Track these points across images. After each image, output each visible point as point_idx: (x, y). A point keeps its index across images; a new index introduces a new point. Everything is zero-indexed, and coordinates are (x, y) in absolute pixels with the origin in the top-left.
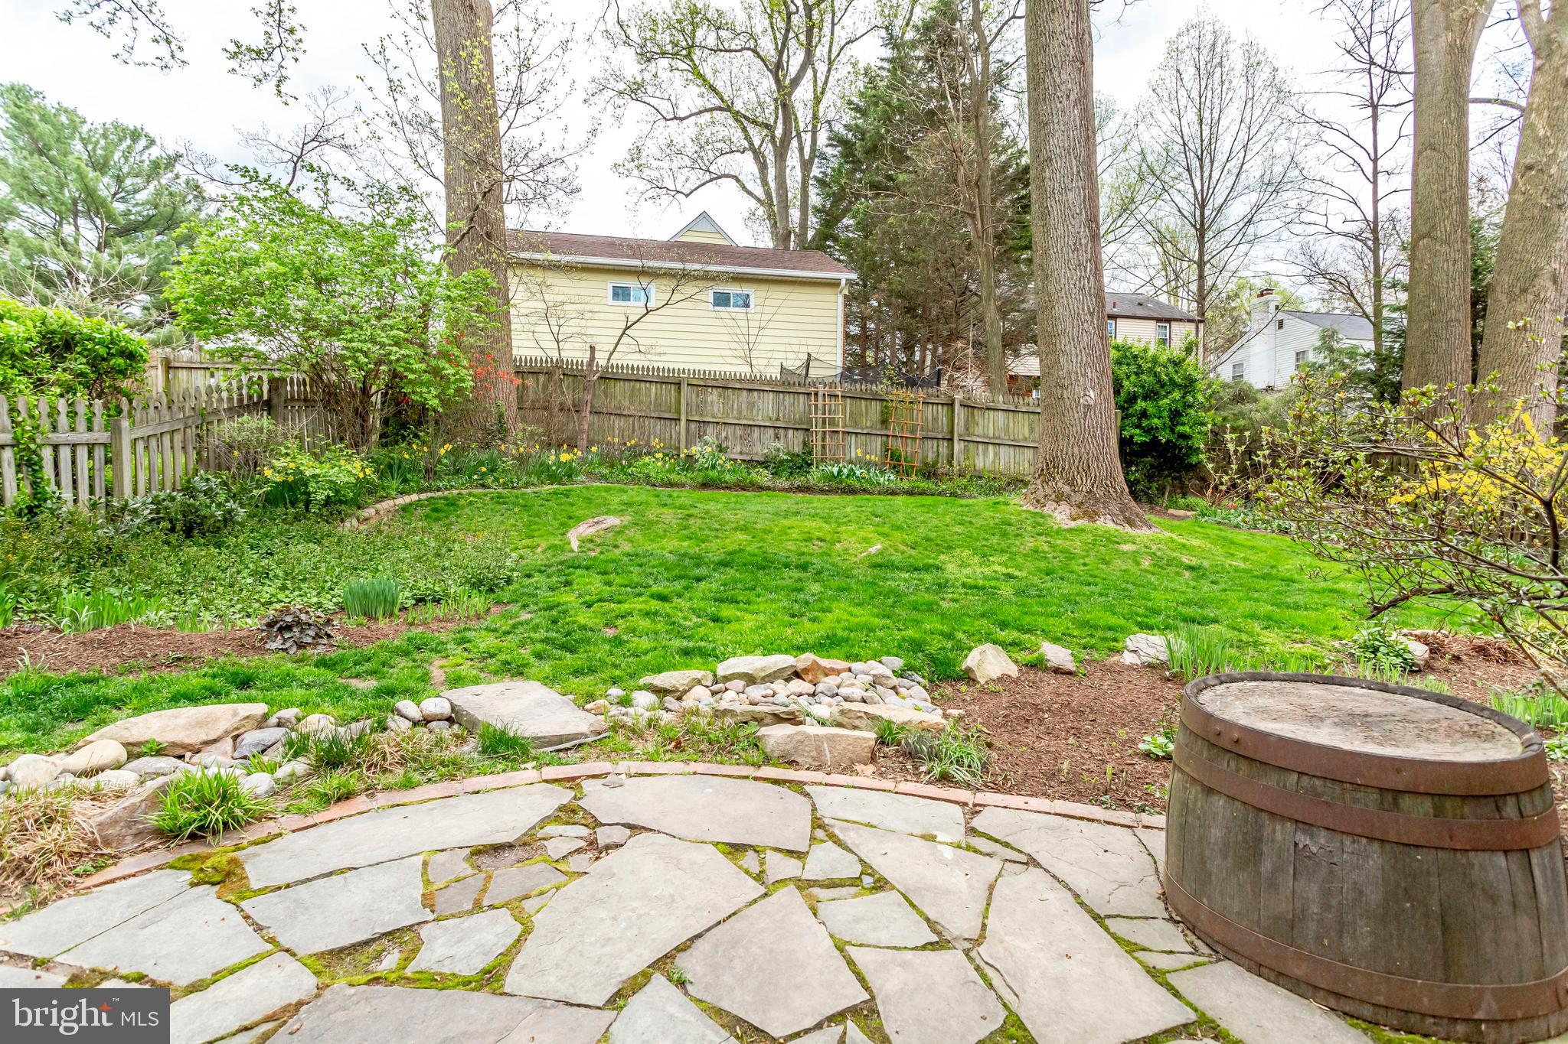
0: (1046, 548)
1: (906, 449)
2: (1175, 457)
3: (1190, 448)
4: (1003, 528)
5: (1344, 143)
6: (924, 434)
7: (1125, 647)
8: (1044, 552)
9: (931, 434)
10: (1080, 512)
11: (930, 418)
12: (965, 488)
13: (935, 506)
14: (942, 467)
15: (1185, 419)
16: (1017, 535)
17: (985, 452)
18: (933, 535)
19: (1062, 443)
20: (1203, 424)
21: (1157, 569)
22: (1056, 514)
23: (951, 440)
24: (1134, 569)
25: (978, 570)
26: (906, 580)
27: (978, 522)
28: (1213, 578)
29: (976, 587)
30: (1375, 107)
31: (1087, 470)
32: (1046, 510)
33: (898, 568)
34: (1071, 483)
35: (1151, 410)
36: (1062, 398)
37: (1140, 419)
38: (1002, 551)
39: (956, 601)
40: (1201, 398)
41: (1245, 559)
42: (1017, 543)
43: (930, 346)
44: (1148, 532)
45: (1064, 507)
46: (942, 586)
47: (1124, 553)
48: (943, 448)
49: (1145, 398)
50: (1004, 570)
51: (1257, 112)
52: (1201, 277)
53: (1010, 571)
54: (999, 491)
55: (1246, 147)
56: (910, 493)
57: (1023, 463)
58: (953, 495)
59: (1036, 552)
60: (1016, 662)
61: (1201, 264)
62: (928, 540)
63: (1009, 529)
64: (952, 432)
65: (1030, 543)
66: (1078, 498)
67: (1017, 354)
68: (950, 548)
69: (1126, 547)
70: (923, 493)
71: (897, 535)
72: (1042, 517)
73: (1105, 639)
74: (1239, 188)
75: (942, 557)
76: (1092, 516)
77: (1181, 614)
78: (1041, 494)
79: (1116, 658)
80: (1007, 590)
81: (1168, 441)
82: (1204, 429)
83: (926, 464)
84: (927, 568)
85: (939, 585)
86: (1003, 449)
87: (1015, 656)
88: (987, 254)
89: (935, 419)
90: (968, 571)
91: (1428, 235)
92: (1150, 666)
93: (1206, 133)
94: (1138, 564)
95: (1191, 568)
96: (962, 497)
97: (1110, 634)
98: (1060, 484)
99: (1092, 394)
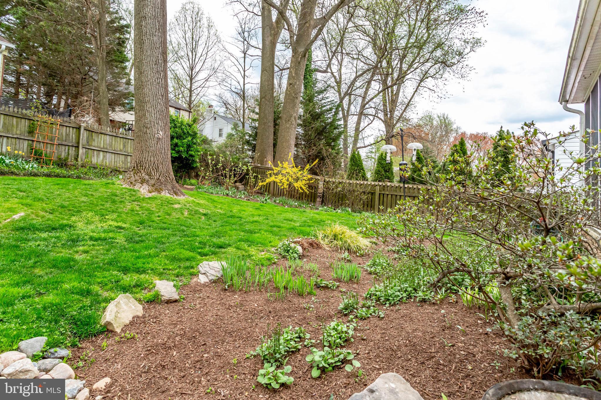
0: (138, 208)
1: (46, 150)
2: (187, 164)
3: (193, 161)
4: (113, 198)
5: (236, 63)
6: (60, 142)
7: (199, 272)
8: (137, 211)
9: (64, 143)
10: (153, 189)
11: (64, 134)
12: (86, 174)
13: (67, 184)
14: (71, 161)
15: (192, 149)
16: (121, 202)
17: (98, 156)
18: (66, 204)
19: (146, 155)
20: (198, 151)
21: (190, 216)
22: (141, 190)
23: (78, 147)
24: (182, 217)
25: (99, 225)
26: (45, 239)
27: (97, 194)
28: (214, 218)
29: (100, 239)
30: (245, 54)
31: (157, 169)
32: (136, 188)
33: (38, 230)
34: (149, 175)
35: (180, 144)
36: (146, 133)
37: (174, 147)
38: (113, 212)
39: (86, 252)
40: (198, 141)
41: (221, 208)
42: (122, 206)
43: (64, 97)
44: (184, 198)
45: (145, 186)
46: (74, 241)
47: (176, 209)
48: (72, 151)
49: (177, 138)
50: (116, 224)
51: (211, 43)
52: (191, 96)
53: (120, 224)
54: (106, 176)
55: (207, 53)
56: (48, 175)
57: (119, 162)
58: (78, 177)
59: (133, 211)
60: (140, 301)
61: (191, 91)
62: (63, 207)
63: (116, 198)
64: (78, 143)
65: (129, 206)
66: (152, 182)
67: (113, 110)
68: (79, 211)
69: (176, 206)
70: (58, 176)
71: (38, 204)
72: (134, 191)
73: (187, 268)
74: (204, 67)
75: (73, 218)
76: (159, 191)
77: (214, 244)
78: (133, 179)
79: (195, 280)
80: (120, 239)
81: (186, 157)
82: (199, 153)
83: (60, 159)
84: (62, 227)
85: (73, 241)
86: (108, 154)
87: (138, 296)
88: (102, 58)
89: (67, 135)
90: (92, 227)
91: (264, 98)
92: (215, 282)
93: (194, 43)
94: (183, 214)
95: (205, 215)
96: (84, 179)
97: (188, 264)
98: (143, 175)
99: (161, 133)
